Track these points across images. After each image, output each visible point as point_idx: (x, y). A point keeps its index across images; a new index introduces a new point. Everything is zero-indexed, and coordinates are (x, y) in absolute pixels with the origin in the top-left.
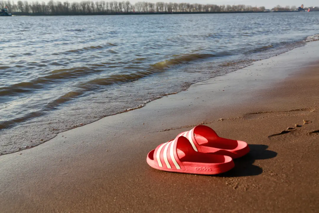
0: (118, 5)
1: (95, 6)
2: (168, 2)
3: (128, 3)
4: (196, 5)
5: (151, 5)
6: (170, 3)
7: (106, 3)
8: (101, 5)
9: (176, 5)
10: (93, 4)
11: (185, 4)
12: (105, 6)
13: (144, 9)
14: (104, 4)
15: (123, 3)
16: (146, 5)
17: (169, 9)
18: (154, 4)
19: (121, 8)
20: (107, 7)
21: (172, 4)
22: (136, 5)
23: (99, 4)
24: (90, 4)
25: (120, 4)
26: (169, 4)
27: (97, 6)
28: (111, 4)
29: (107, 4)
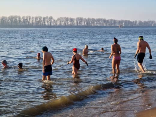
0: (42, 19)
1: (22, 20)
2: (87, 18)
3: (51, 18)
4: (112, 20)
5: (72, 20)
6: (89, 18)
7: (31, 18)
8: (27, 19)
9: (93, 20)
10: (20, 18)
11: (102, 19)
12: (31, 20)
13: (65, 23)
14: (30, 19)
15: (47, 17)
16: (67, 19)
17: (87, 23)
18: (74, 19)
19: (44, 22)
20: (33, 21)
21: (90, 20)
22: (58, 19)
23: (25, 18)
24: (17, 18)
25: (44, 18)
26: (87, 19)
27: (24, 20)
28: (36, 18)
29: (33, 18)
